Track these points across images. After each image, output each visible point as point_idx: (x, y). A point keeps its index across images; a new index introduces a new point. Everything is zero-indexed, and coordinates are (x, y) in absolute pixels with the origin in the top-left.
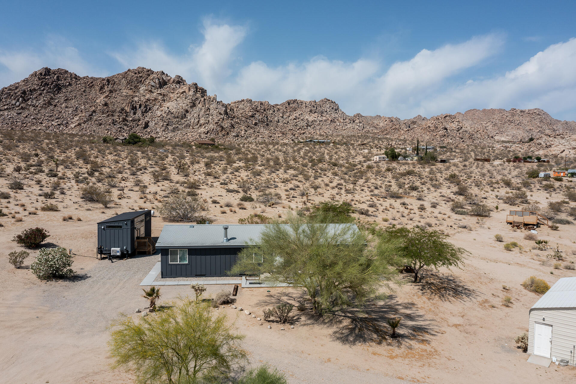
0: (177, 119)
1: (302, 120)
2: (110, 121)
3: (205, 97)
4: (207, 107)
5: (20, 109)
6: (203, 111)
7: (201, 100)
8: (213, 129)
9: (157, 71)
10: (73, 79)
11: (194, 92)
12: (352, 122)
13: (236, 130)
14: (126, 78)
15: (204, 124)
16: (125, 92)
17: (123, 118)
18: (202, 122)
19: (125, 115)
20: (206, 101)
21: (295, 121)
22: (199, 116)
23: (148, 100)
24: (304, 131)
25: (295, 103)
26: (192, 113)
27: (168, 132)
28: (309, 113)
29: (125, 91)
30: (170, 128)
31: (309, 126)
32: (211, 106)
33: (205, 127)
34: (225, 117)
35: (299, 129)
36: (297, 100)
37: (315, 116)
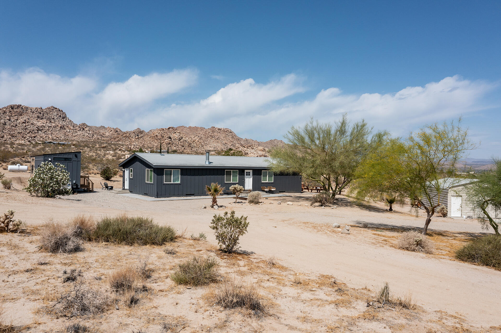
1: (32, 124)
12: (82, 130)
21: (24, 124)
25: (20, 109)
28: (37, 118)
31: (40, 130)
35: (29, 132)
36: (21, 105)
37: (44, 122)
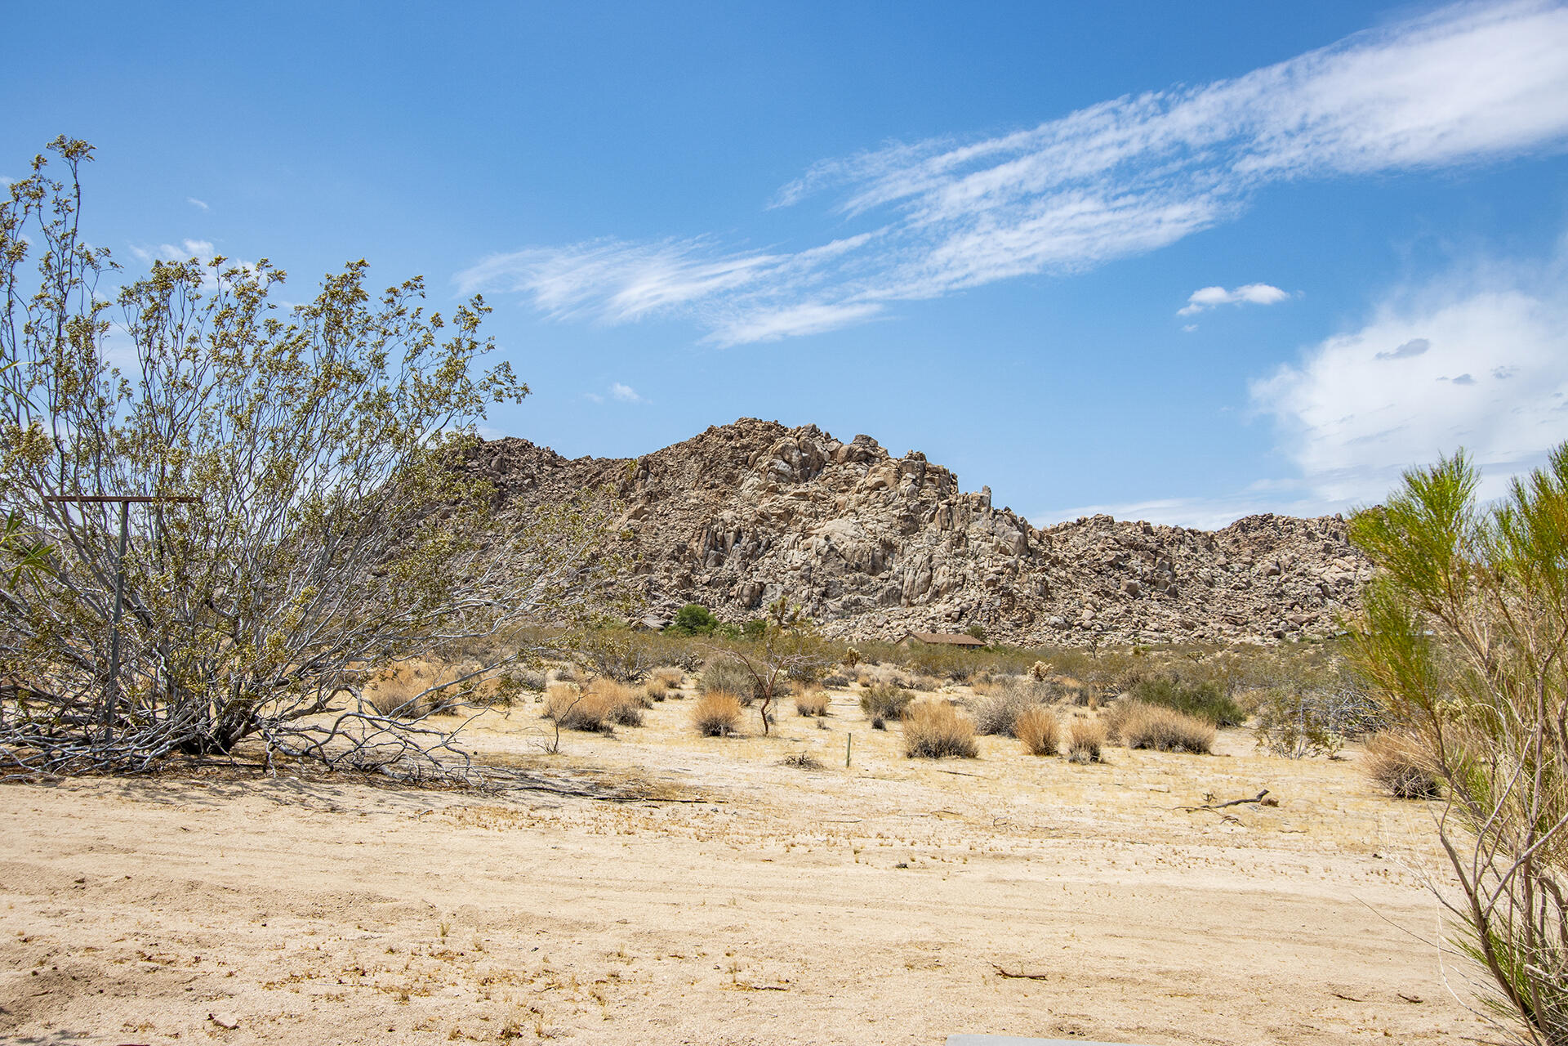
0: (857, 575)
1: (1301, 574)
2: (640, 588)
3: (953, 499)
4: (957, 529)
5: (384, 561)
6: (945, 543)
7: (938, 508)
8: (979, 604)
9: (795, 428)
10: (546, 467)
11: (914, 481)
13: (1061, 606)
14: (701, 454)
15: (948, 590)
16: (694, 496)
17: (682, 576)
18: (940, 580)
19: (690, 565)
20: (955, 509)
21: (1276, 578)
22: (930, 559)
23: (763, 517)
24: (1314, 614)
25: (1268, 530)
26: (907, 551)
27: (827, 620)
28: (1321, 555)
29: (694, 494)
30: (832, 604)
31: (1331, 596)
32: (974, 527)
33: (951, 599)
34: (1022, 562)
35: (1292, 606)
36: (1271, 517)
37: (1348, 566)
